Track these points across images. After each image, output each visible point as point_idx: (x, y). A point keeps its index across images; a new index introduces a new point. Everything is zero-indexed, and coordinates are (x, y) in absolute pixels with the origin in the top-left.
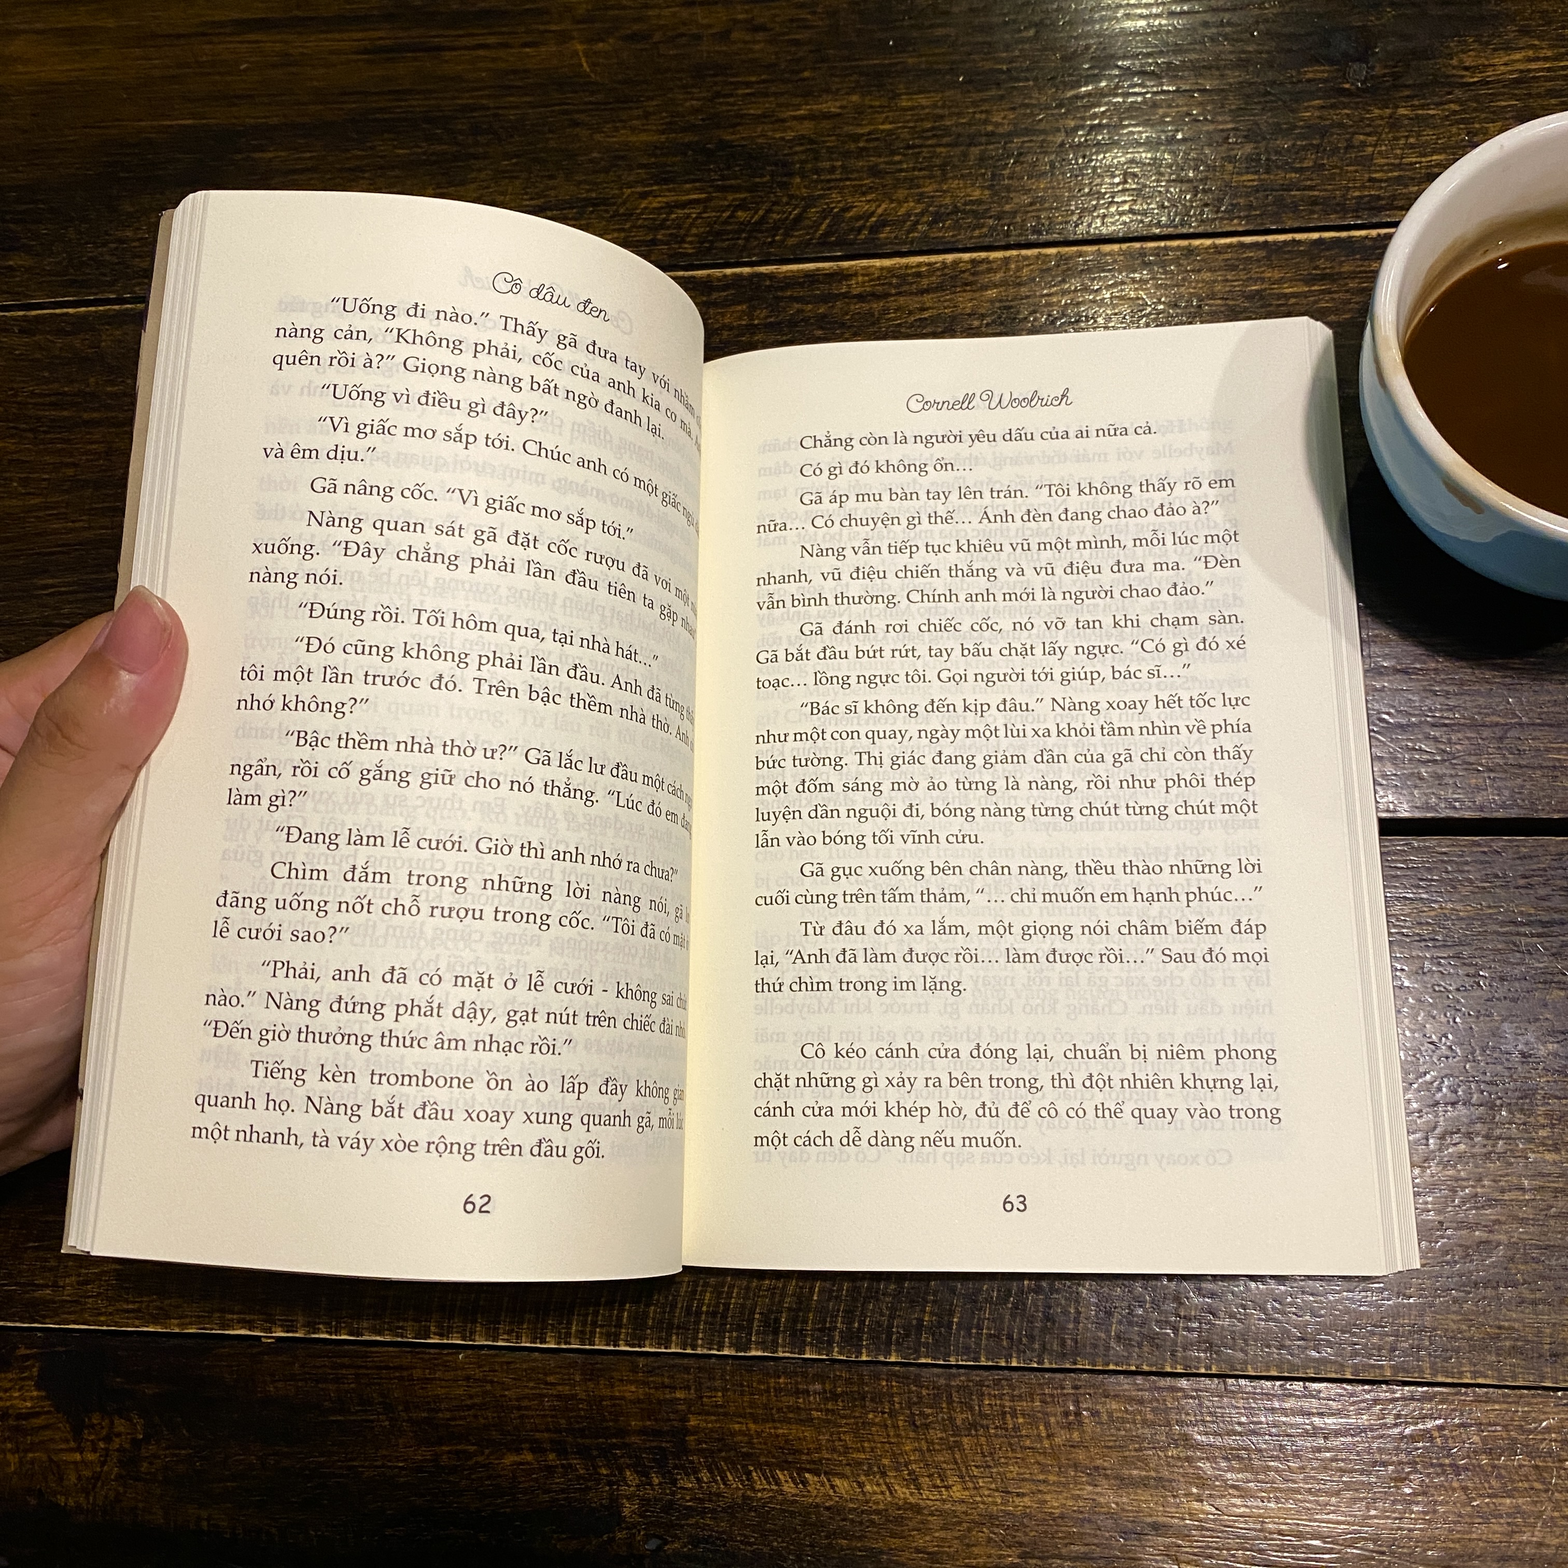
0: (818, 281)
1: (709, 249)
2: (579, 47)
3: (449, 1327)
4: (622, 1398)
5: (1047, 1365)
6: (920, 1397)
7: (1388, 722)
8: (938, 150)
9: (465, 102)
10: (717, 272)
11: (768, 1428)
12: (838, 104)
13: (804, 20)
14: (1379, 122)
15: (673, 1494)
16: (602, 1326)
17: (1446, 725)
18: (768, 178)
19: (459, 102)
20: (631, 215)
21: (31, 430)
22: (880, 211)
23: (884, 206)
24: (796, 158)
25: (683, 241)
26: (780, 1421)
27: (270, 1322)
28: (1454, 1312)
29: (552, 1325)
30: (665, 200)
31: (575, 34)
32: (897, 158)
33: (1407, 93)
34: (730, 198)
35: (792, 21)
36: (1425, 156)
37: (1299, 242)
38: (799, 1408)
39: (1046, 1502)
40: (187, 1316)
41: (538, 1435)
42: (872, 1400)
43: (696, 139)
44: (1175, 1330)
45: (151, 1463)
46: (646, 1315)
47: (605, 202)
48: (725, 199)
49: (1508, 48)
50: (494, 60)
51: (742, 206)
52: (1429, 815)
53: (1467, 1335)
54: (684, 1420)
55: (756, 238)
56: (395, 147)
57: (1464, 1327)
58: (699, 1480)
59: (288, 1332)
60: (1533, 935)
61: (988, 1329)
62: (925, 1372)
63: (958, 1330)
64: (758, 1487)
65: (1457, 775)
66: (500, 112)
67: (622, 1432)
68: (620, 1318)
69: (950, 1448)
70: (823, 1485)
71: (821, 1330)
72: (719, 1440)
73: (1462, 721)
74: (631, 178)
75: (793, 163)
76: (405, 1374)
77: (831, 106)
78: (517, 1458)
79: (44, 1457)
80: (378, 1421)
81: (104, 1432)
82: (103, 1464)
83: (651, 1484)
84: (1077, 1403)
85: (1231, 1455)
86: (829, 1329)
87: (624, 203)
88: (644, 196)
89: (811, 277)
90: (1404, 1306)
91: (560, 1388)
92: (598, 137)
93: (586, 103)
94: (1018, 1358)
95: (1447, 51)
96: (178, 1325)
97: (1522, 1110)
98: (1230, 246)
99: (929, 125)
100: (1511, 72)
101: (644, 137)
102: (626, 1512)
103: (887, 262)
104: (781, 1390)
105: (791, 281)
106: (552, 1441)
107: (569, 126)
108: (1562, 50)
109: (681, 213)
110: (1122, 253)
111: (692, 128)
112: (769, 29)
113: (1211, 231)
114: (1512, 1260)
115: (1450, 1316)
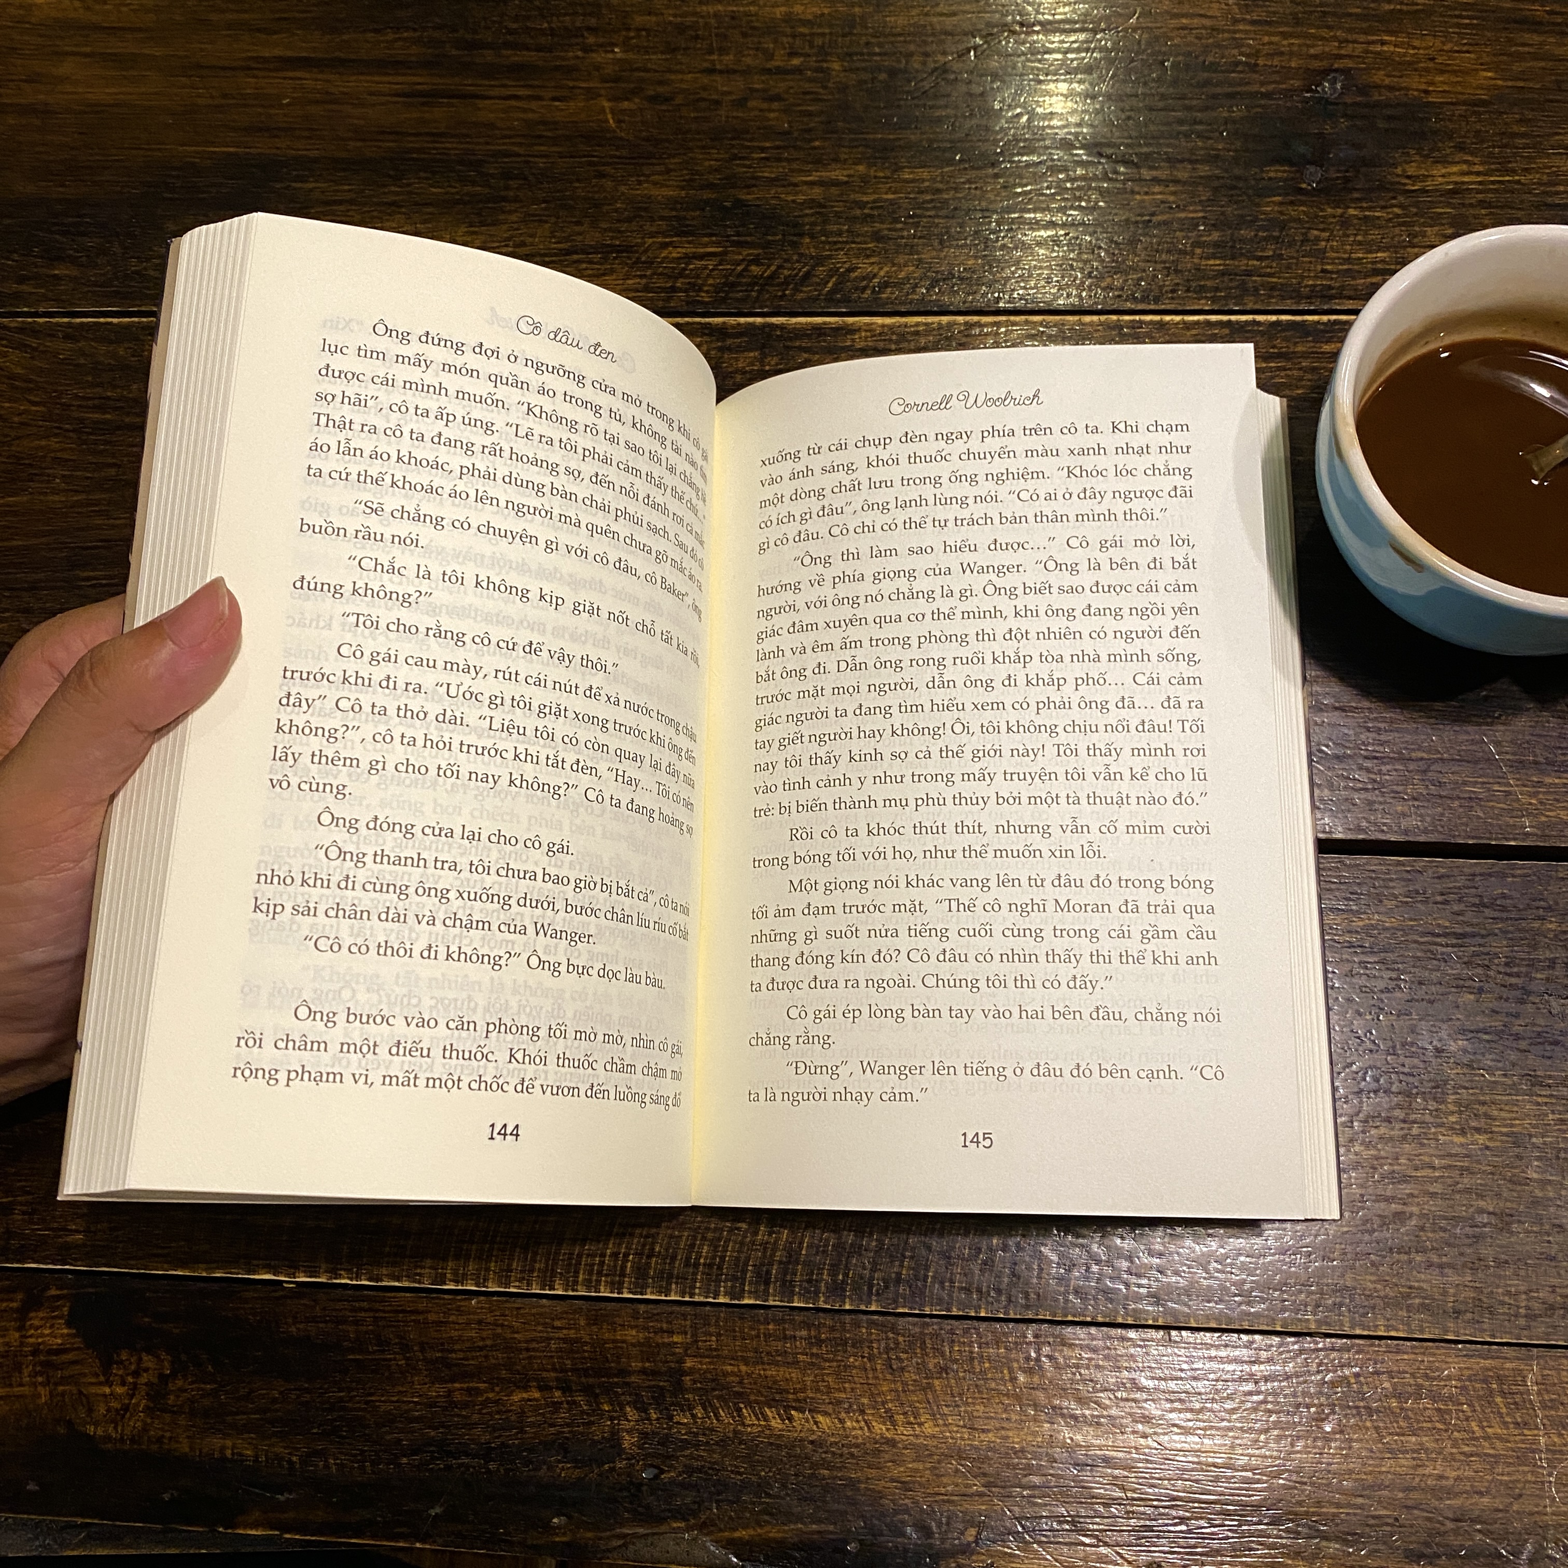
0: (825, 335)
1: (724, 299)
2: (606, 104)
3: (463, 1274)
4: (623, 1342)
5: (1012, 1316)
6: (897, 1344)
7: (1327, 754)
8: (936, 221)
9: (497, 147)
10: (732, 321)
11: (758, 1370)
12: (845, 173)
13: (816, 93)
14: (1332, 220)
15: (670, 1428)
16: (606, 1275)
17: (1376, 758)
18: (780, 237)
19: (492, 148)
20: (652, 263)
21: (73, 431)
22: (882, 273)
23: (886, 269)
24: (806, 220)
25: (700, 290)
26: (769, 1364)
27: (293, 1267)
28: (1371, 1274)
29: (560, 1274)
30: (684, 251)
31: (603, 92)
32: (899, 226)
33: (1356, 195)
34: (745, 253)
35: (804, 93)
36: (1371, 252)
37: (1259, 323)
38: (786, 1352)
39: (1008, 1437)
41: (545, 1374)
42: (853, 1346)
43: (713, 196)
44: (1127, 1285)
45: (178, 1397)
46: (648, 1264)
47: (629, 249)
48: (740, 254)
49: (1445, 162)
50: (525, 110)
51: (756, 261)
52: (1361, 837)
53: (1382, 1294)
54: (681, 1361)
55: (768, 291)
56: (430, 186)
57: (1379, 1286)
58: (694, 1416)
59: (310, 1277)
60: (1447, 945)
61: (960, 1282)
62: (901, 1321)
63: (933, 1283)
64: (748, 1422)
65: (1385, 802)
66: (532, 159)
67: (623, 1373)
68: (623, 1267)
69: (924, 1389)
70: (807, 1421)
71: (810, 1281)
72: (713, 1380)
73: (1392, 755)
74: (654, 229)
75: (804, 225)
76: (421, 1317)
77: (838, 174)
78: (525, 1395)
79: (74, 1390)
80: (395, 1359)
81: (133, 1367)
82: (132, 1396)
83: (649, 1419)
84: (1038, 1351)
85: (1173, 1398)
86: (816, 1281)
87: (646, 251)
88: (665, 246)
89: (817, 328)
90: (1328, 1267)
91: (565, 1332)
92: (623, 188)
93: (611, 157)
94: (986, 1309)
95: (1392, 161)
96: (206, 1270)
97: (1435, 1099)
98: (1197, 323)
99: (928, 197)
100: (1448, 183)
101: (666, 192)
102: (626, 1445)
103: (888, 321)
104: (770, 1335)
105: (801, 333)
106: (557, 1379)
107: (595, 177)
108: (1493, 167)
109: (699, 263)
110: (1101, 324)
111: (711, 186)
112: (784, 100)
113: (1180, 308)
114: (1422, 1229)
115: (1368, 1277)
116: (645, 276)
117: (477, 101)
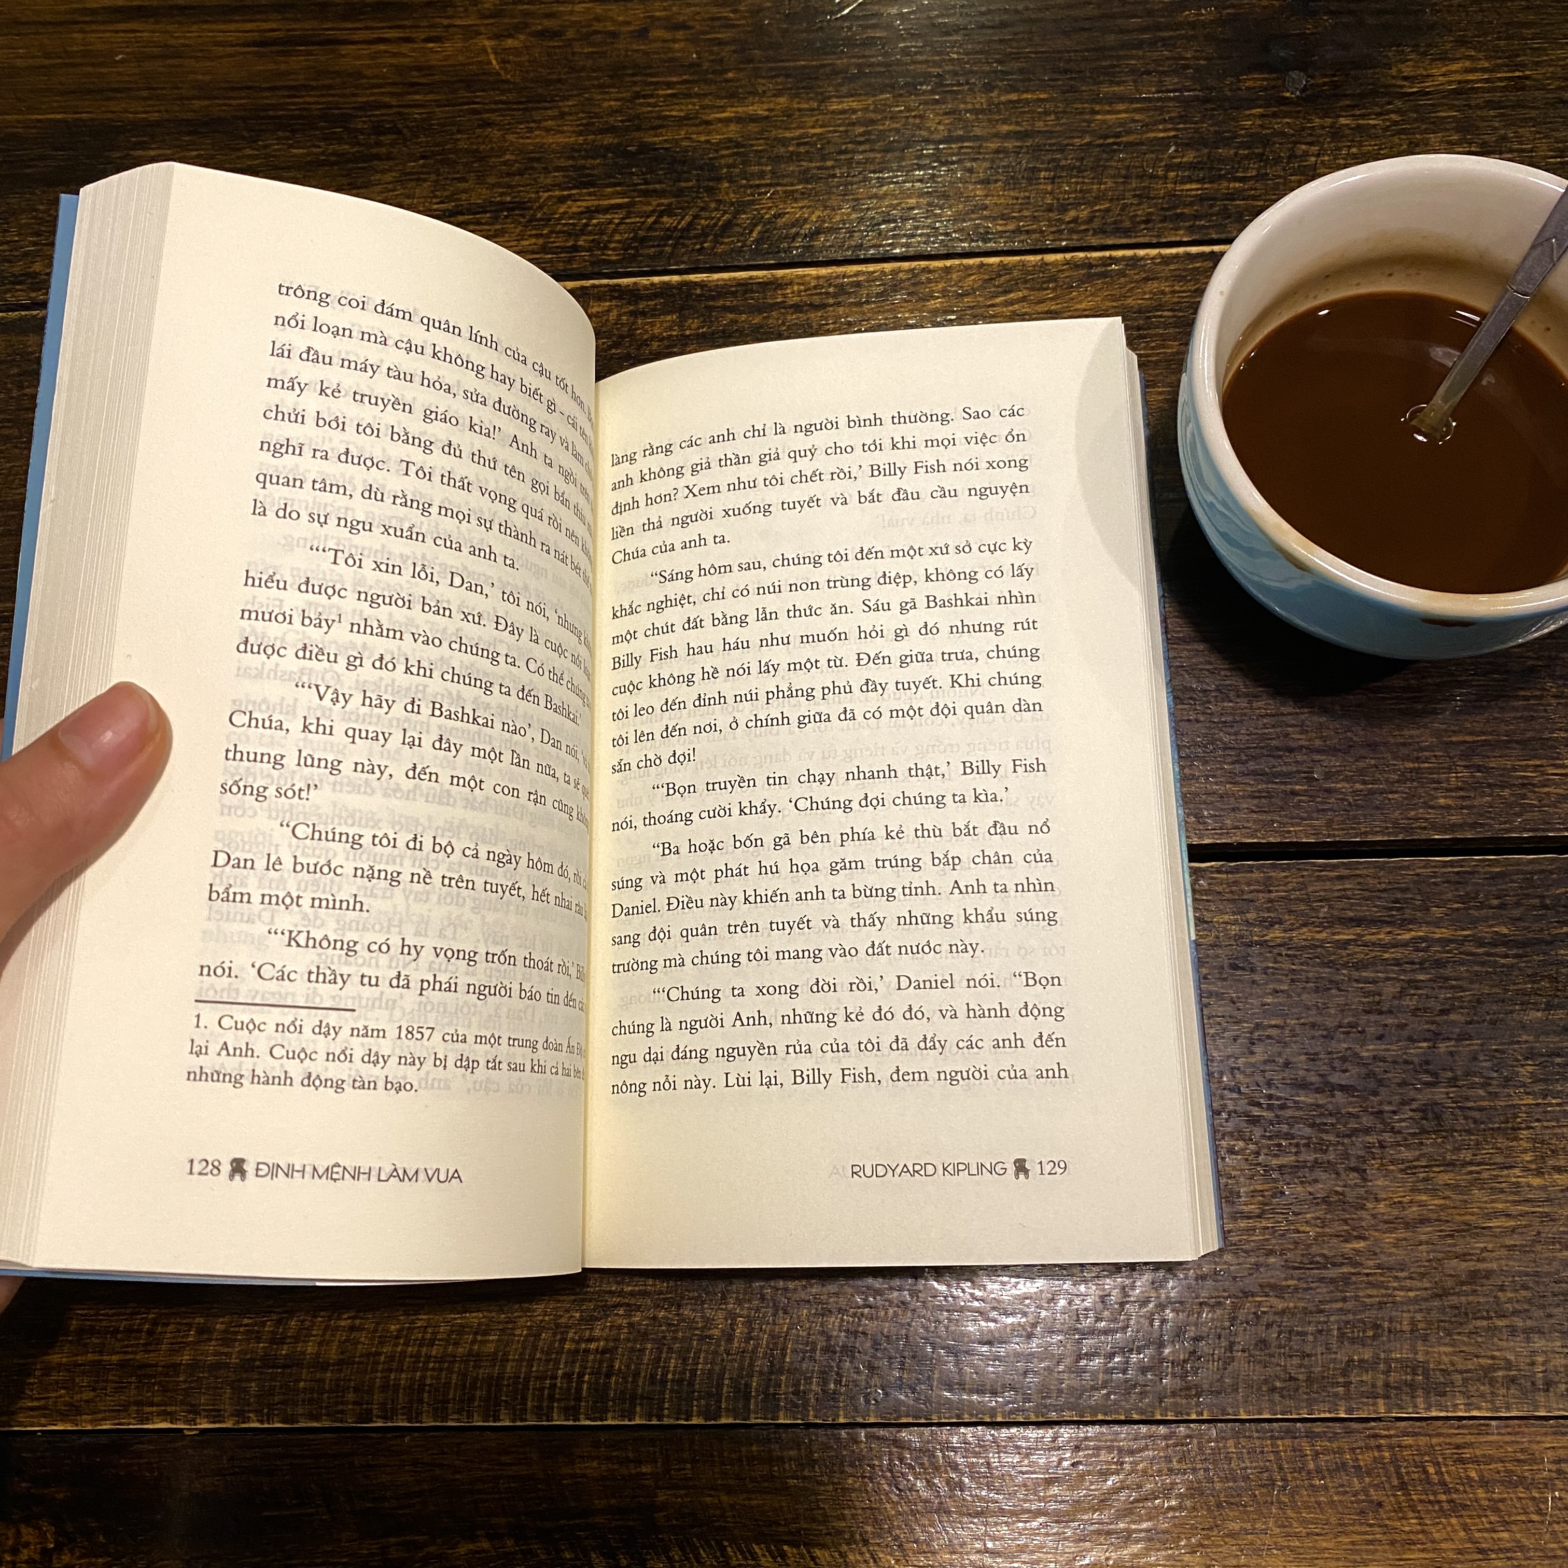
0: (752, 291)
1: (634, 257)
2: (487, 43)
3: (392, 1409)
4: (584, 1476)
8: (872, 155)
9: (365, 99)
10: (644, 281)
11: (742, 1500)
12: (765, 107)
13: (726, 18)
14: (1320, 132)
16: (559, 1400)
18: (694, 182)
19: (360, 99)
20: (549, 220)
22: (813, 218)
23: (818, 213)
24: (723, 161)
25: (606, 248)
26: (754, 1492)
27: (194, 1413)
28: (1445, 1344)
29: (506, 1401)
30: (584, 204)
31: (482, 29)
32: (829, 163)
33: (1347, 102)
34: (655, 203)
35: (713, 19)
38: (773, 1477)
40: (100, 1412)
41: (494, 1520)
42: (852, 1465)
43: (616, 141)
46: (607, 1386)
47: (521, 206)
48: (649, 204)
49: (1444, 58)
50: (395, 55)
51: (669, 212)
53: (1460, 1367)
54: (652, 1495)
55: (684, 245)
56: (291, 146)
57: (1457, 1361)
58: (670, 1560)
59: (214, 1422)
60: (1507, 956)
62: (905, 1432)
63: (939, 1386)
66: (404, 110)
67: (585, 1513)
68: (579, 1390)
69: (936, 1511)
70: (802, 1556)
71: (796, 1393)
72: (691, 1516)
74: (549, 181)
75: (720, 167)
76: (346, 1461)
77: (757, 109)
78: (471, 1546)
80: (317, 1513)
81: (10, 1543)
86: (804, 1392)
87: (541, 207)
88: (562, 200)
89: (744, 285)
91: (515, 1468)
92: (511, 137)
93: (496, 103)
94: (1004, 1414)
95: (1385, 61)
96: (91, 1422)
98: (1177, 256)
99: (861, 130)
100: (1450, 83)
101: (561, 139)
103: (823, 271)
104: (754, 1458)
105: (722, 291)
106: (509, 1525)
107: (479, 126)
108: (1500, 61)
109: (603, 218)
110: (1067, 263)
111: (612, 130)
112: (689, 28)
113: (1155, 241)
114: (1502, 1288)
115: (1443, 1349)
116: (541, 235)
117: (338, 47)
